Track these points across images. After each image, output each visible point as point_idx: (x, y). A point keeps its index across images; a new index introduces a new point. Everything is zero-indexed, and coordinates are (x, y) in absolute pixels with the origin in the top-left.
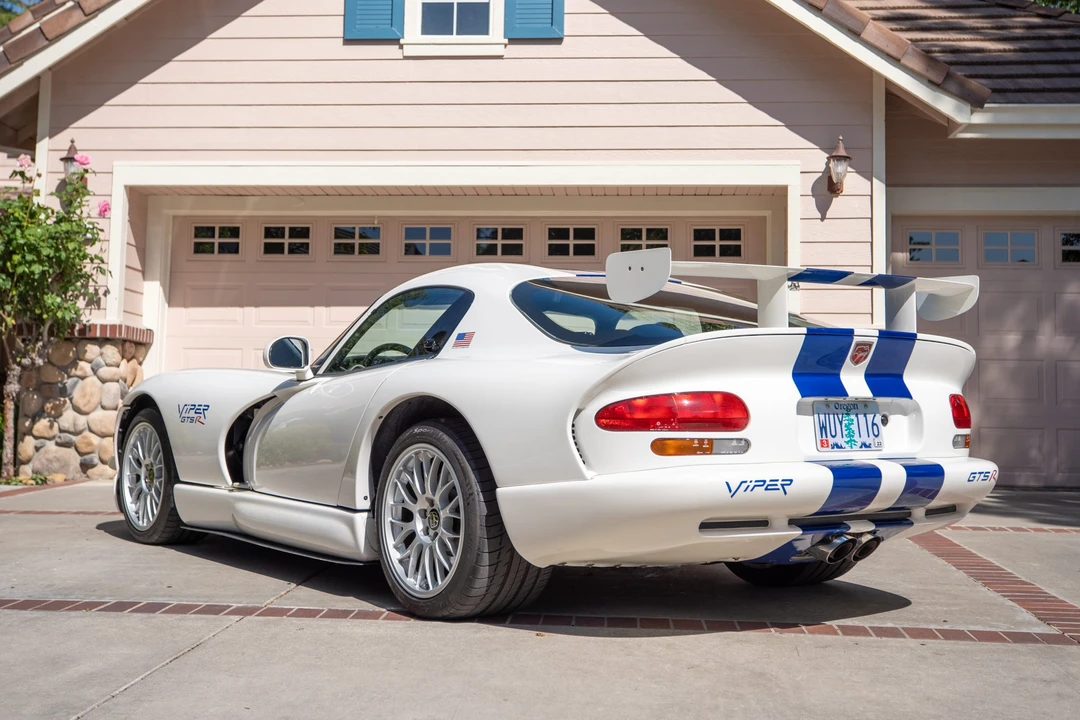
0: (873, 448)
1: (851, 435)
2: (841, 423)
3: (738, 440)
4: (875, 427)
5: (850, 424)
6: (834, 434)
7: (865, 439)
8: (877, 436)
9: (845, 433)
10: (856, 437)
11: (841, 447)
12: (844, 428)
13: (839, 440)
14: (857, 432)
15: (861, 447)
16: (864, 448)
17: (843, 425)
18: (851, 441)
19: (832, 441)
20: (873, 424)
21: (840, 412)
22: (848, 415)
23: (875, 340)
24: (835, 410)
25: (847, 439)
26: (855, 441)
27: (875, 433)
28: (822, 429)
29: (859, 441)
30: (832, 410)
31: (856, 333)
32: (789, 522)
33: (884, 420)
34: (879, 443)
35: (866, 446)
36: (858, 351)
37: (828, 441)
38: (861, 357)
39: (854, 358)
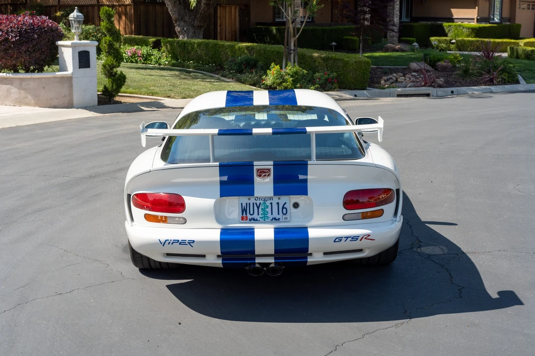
0: (281, 220)
1: (265, 214)
2: (258, 208)
3: (179, 218)
4: (284, 210)
5: (265, 208)
6: (252, 213)
7: (275, 215)
8: (285, 215)
9: (260, 212)
10: (269, 215)
11: (257, 220)
12: (260, 210)
13: (255, 216)
14: (270, 212)
15: (272, 220)
16: (274, 221)
17: (261, 207)
18: (265, 217)
19: (249, 217)
20: (283, 208)
21: (258, 202)
22: (265, 203)
23: (272, 167)
24: (255, 202)
25: (261, 216)
26: (267, 217)
27: (285, 212)
28: (244, 210)
29: (271, 217)
30: (253, 201)
31: (255, 164)
32: (218, 256)
33: (296, 206)
34: (286, 218)
35: (276, 219)
36: (260, 172)
37: (247, 217)
38: (265, 175)
39: (260, 176)
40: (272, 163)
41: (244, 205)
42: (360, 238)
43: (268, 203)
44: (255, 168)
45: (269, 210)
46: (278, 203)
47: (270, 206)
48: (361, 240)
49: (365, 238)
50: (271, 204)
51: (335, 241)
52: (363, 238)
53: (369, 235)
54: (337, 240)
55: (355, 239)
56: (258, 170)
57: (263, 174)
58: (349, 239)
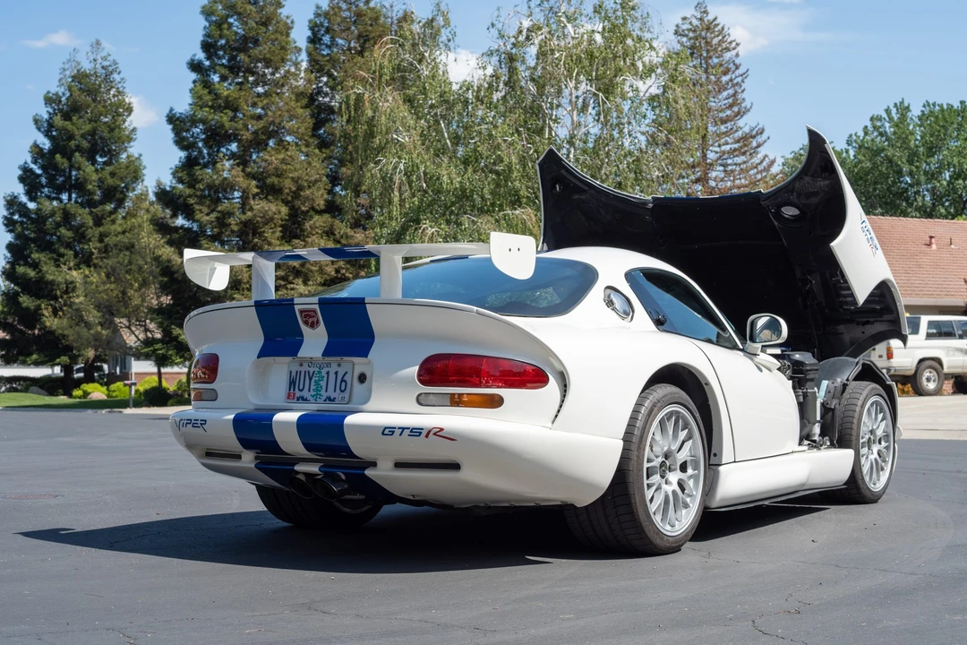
0: (337, 400)
1: (318, 389)
2: (310, 379)
3: (211, 390)
4: (343, 384)
5: (319, 380)
6: (301, 387)
7: (331, 393)
8: (342, 391)
9: (313, 387)
10: (323, 392)
11: (306, 400)
12: (313, 384)
13: (305, 394)
14: (324, 387)
15: (325, 400)
16: (328, 402)
17: (314, 379)
18: (317, 394)
19: (298, 394)
20: (343, 380)
21: (311, 370)
22: (320, 372)
23: (317, 307)
24: (307, 369)
25: (313, 393)
26: (320, 395)
27: (343, 388)
28: (292, 383)
29: (325, 395)
30: (305, 368)
31: (295, 302)
32: (256, 458)
33: (362, 378)
34: (343, 398)
35: (330, 399)
36: (305, 316)
37: (294, 394)
38: (313, 323)
39: (306, 323)
40: (316, 300)
41: (294, 374)
42: (424, 433)
43: (324, 372)
44: (297, 308)
45: (323, 384)
46: (336, 373)
47: (326, 376)
48: (427, 436)
49: (435, 434)
50: (328, 373)
51: (383, 434)
52: (429, 432)
53: (442, 430)
54: (386, 432)
55: (416, 432)
56: (301, 312)
57: (310, 320)
58: (407, 432)
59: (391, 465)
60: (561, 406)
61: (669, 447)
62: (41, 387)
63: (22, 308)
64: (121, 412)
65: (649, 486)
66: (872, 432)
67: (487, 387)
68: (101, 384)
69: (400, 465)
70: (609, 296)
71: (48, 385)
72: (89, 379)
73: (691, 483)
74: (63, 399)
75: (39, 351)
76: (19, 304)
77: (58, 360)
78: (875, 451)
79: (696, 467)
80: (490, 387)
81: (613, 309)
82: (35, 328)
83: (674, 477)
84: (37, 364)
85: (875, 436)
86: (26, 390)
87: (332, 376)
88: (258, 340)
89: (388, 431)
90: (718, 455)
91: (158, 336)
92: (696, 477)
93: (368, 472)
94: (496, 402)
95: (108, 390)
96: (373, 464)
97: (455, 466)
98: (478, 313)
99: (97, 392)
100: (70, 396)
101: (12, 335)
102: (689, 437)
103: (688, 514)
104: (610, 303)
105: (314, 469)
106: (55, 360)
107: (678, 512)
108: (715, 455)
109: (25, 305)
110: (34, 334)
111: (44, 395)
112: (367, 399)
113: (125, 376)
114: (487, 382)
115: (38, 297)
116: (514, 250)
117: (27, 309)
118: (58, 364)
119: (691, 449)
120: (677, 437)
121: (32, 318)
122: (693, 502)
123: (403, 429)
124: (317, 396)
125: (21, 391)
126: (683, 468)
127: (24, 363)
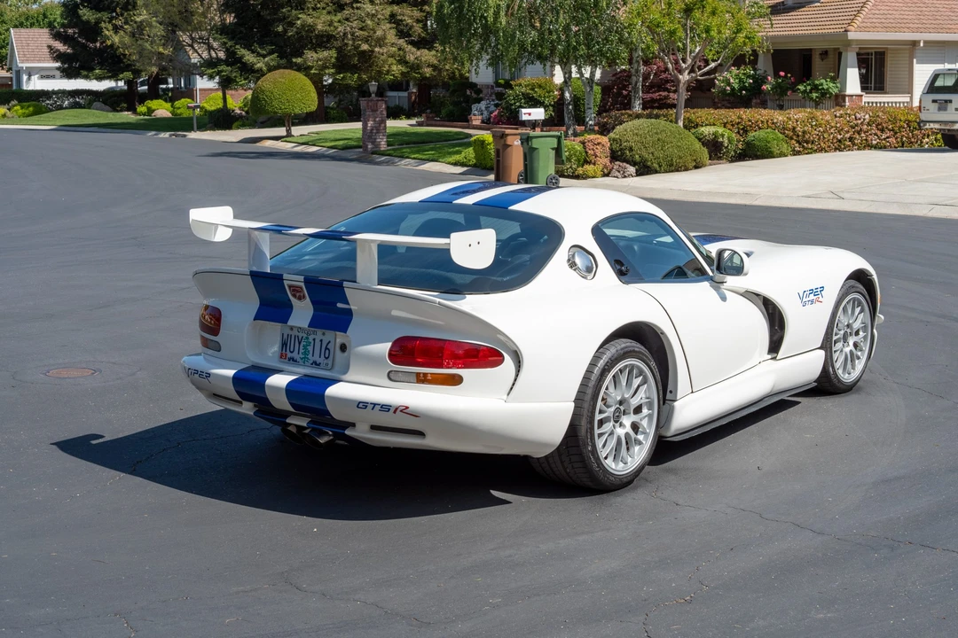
0: (322, 366)
1: (306, 353)
2: (300, 343)
4: (327, 351)
5: (307, 345)
6: (292, 349)
7: (316, 358)
8: (327, 358)
9: (301, 351)
10: (310, 356)
11: (296, 361)
12: (301, 347)
13: (295, 355)
14: (311, 352)
15: (312, 365)
17: (302, 343)
18: (305, 358)
19: (289, 355)
20: (326, 348)
21: (301, 335)
22: (307, 338)
23: (302, 285)
24: (297, 334)
25: (302, 356)
26: (308, 358)
27: (327, 356)
28: (284, 345)
29: (312, 359)
30: (295, 332)
31: (284, 278)
32: (255, 406)
33: (343, 348)
34: (327, 364)
35: (316, 364)
37: (287, 355)
38: (300, 296)
39: (294, 296)
40: (302, 278)
41: (285, 336)
42: (392, 410)
43: (311, 339)
44: (286, 282)
45: (310, 348)
46: (321, 341)
47: (313, 342)
48: (395, 412)
49: (401, 411)
50: (314, 340)
51: (358, 407)
52: (397, 409)
53: (407, 408)
54: (361, 405)
55: (385, 408)
56: (290, 287)
57: (298, 294)
58: (378, 407)
59: (367, 427)
60: (515, 380)
61: (623, 396)
62: (105, 102)
63: (82, 21)
64: (185, 136)
65: (600, 435)
66: (848, 326)
67: (449, 368)
68: (166, 101)
69: (374, 428)
70: (573, 256)
71: (110, 100)
72: (154, 94)
73: (645, 423)
74: (127, 116)
75: (102, 65)
76: (79, 17)
77: (121, 76)
78: (851, 343)
79: (650, 407)
80: (451, 368)
81: (575, 270)
82: (97, 41)
83: (627, 421)
84: (100, 78)
85: (852, 329)
86: (89, 106)
87: (318, 341)
88: (254, 304)
89: (362, 405)
90: (674, 392)
91: (222, 55)
92: (650, 416)
93: (348, 432)
94: (456, 380)
95: (172, 106)
96: (353, 425)
97: (421, 434)
98: (439, 303)
99: (162, 110)
100: (134, 111)
101: (73, 49)
102: (645, 381)
103: (640, 450)
104: (572, 265)
105: (303, 422)
106: (117, 75)
107: (631, 450)
108: (671, 392)
109: (85, 18)
110: (96, 46)
111: (107, 111)
112: (346, 370)
113: (189, 93)
114: (448, 363)
115: (99, 10)
116: (474, 244)
117: (88, 22)
118: (121, 80)
119: (645, 393)
120: (631, 385)
121: (92, 31)
122: (646, 439)
123: (375, 404)
124: (305, 359)
125: (84, 108)
126: (638, 410)
127: (86, 77)
